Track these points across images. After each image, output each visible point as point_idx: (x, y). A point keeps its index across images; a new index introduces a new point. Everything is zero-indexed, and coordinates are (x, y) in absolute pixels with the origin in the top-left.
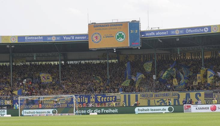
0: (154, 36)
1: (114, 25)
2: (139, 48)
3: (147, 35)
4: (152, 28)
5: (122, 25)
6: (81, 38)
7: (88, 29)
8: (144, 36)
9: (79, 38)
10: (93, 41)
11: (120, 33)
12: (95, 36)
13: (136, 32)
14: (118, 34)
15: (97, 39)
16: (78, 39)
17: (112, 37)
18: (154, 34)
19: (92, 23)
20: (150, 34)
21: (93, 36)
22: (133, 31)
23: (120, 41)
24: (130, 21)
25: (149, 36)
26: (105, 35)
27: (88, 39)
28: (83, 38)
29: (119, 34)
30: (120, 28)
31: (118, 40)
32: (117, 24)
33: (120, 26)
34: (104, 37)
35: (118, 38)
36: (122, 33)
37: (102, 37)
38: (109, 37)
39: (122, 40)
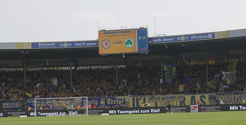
0: (161, 42)
1: (123, 32)
2: (147, 54)
3: (154, 41)
4: (158, 35)
5: (130, 32)
6: (92, 45)
7: (98, 36)
8: (151, 43)
9: (89, 44)
10: (103, 47)
11: (129, 39)
12: (105, 42)
13: (144, 39)
14: (126, 41)
15: (106, 45)
16: (89, 46)
17: (121, 43)
18: (160, 40)
19: (102, 31)
20: (157, 40)
21: (103, 42)
22: (141, 38)
24: (138, 28)
25: (156, 42)
26: (114, 41)
27: (98, 45)
28: (94, 44)
29: (128, 40)
30: (129, 35)
31: (127, 46)
32: (126, 31)
33: (129, 33)
34: (113, 43)
35: (127, 44)
36: (131, 39)
37: (112, 43)
38: (118, 43)
39: (130, 46)
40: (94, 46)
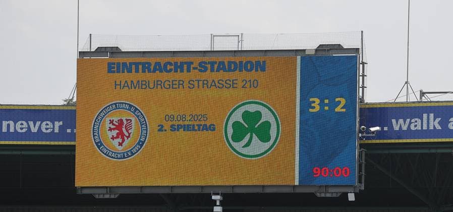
0: (434, 133)
1: (222, 67)
2: (351, 197)
3: (397, 128)
4: (422, 94)
5: (263, 70)
6: (34, 130)
8: (379, 135)
9: (20, 127)
10: (99, 144)
11: (252, 108)
12: (116, 119)
13: (338, 109)
14: (237, 117)
15: (121, 135)
16: (16, 135)
17: (205, 128)
18: (435, 124)
19: (101, 51)
20: (416, 125)
21: (99, 119)
22: (322, 104)
23: (245, 151)
24: (310, 45)
25: (409, 133)
26: (169, 118)
27: (73, 137)
28: (46, 127)
29: (246, 115)
30: (254, 84)
31: (238, 146)
32: (237, 59)
33: (253, 75)
34: (161, 129)
35: (237, 137)
37: (152, 126)
38: (187, 128)
39: (258, 146)
40: (52, 136)
